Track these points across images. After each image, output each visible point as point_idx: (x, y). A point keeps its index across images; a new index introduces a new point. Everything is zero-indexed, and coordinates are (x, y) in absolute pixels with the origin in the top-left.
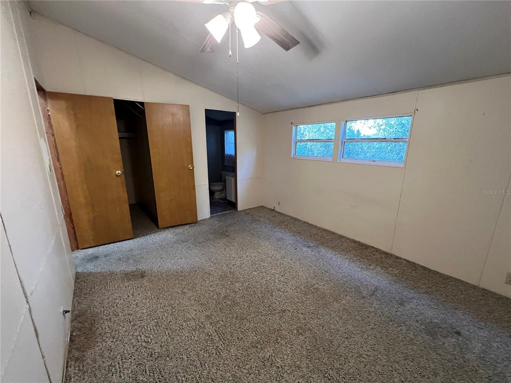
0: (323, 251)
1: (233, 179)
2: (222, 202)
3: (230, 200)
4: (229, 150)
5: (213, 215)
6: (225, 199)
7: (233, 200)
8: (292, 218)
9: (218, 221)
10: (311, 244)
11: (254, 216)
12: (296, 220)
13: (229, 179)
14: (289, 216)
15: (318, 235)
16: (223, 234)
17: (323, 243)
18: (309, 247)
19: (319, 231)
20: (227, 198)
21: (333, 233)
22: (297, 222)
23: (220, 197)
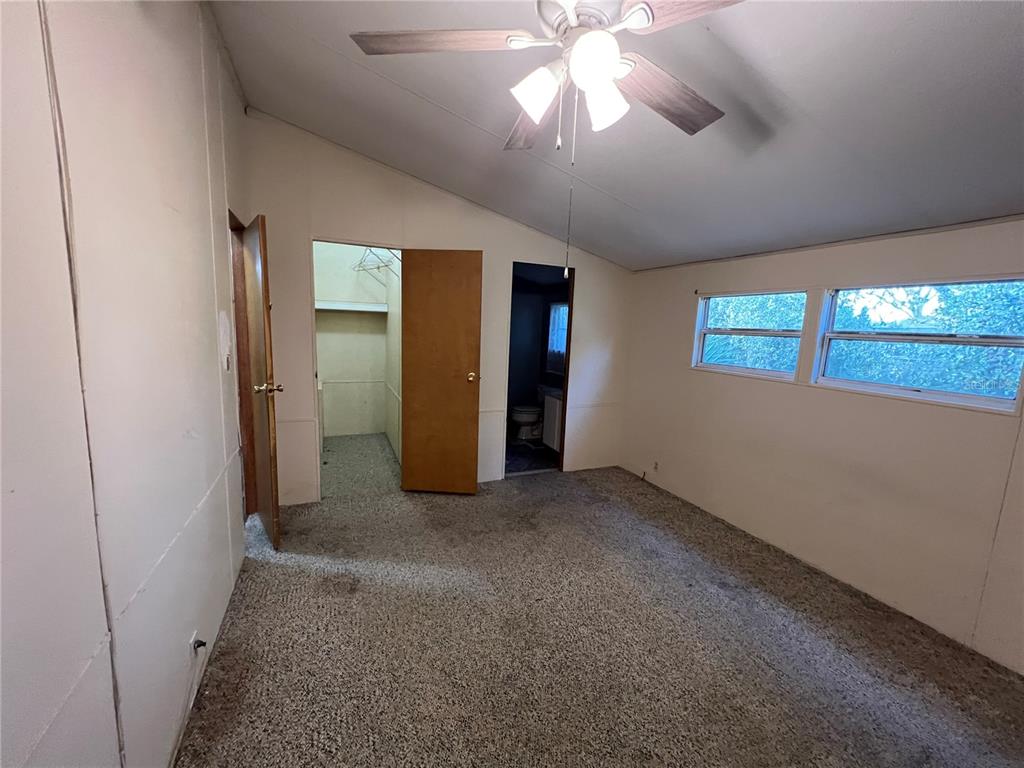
0: (762, 603)
1: (559, 403)
2: (533, 447)
3: (551, 446)
4: (556, 343)
5: (510, 475)
6: (538, 442)
7: (556, 447)
8: (685, 504)
9: (518, 488)
10: (731, 580)
11: (598, 488)
12: (695, 509)
13: (552, 403)
14: (677, 498)
15: (749, 556)
16: (526, 520)
17: (761, 582)
18: (723, 585)
19: (753, 547)
20: (545, 441)
21: (792, 559)
22: (698, 516)
23: (530, 437)
